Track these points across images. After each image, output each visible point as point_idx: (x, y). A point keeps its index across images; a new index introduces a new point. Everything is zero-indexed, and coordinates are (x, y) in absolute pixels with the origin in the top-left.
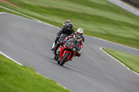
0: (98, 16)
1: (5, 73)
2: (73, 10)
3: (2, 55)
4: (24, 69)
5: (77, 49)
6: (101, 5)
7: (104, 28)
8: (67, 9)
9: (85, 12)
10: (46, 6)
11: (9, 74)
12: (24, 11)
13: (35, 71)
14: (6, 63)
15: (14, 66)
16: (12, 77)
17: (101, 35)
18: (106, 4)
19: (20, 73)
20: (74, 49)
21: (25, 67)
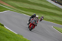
0: (51, 12)
1: (10, 37)
2: (40, 10)
3: (8, 30)
5: (36, 24)
6: (52, 7)
7: (54, 18)
8: (37, 9)
9: (45, 10)
10: (28, 8)
11: (11, 38)
12: (18, 10)
13: (23, 36)
14: (10, 33)
15: (14, 35)
16: (13, 39)
17: (52, 21)
18: (55, 7)
19: (16, 38)
20: (35, 24)
21: (18, 35)
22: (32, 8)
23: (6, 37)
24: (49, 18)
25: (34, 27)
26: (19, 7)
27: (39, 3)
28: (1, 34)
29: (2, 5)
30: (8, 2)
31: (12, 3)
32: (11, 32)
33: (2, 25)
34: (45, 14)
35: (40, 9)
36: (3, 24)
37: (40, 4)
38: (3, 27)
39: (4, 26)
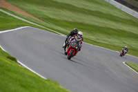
1: (29, 86)
2: (97, 24)
3: (26, 69)
4: (47, 83)
8: (91, 23)
9: (108, 26)
11: (33, 87)
14: (30, 76)
15: (38, 80)
16: (36, 91)
18: (129, 18)
19: (44, 87)
21: (48, 80)
22: (80, 21)
23: (22, 86)
24: (116, 44)
25: (75, 53)
26: (50, 18)
27: (94, 9)
28: (11, 78)
29: (13, 13)
30: (25, 7)
31: (34, 10)
32: (33, 75)
33: (13, 59)
34: (109, 34)
35: (97, 22)
36: (14, 57)
37: (96, 12)
38: (13, 64)
39: (16, 61)
